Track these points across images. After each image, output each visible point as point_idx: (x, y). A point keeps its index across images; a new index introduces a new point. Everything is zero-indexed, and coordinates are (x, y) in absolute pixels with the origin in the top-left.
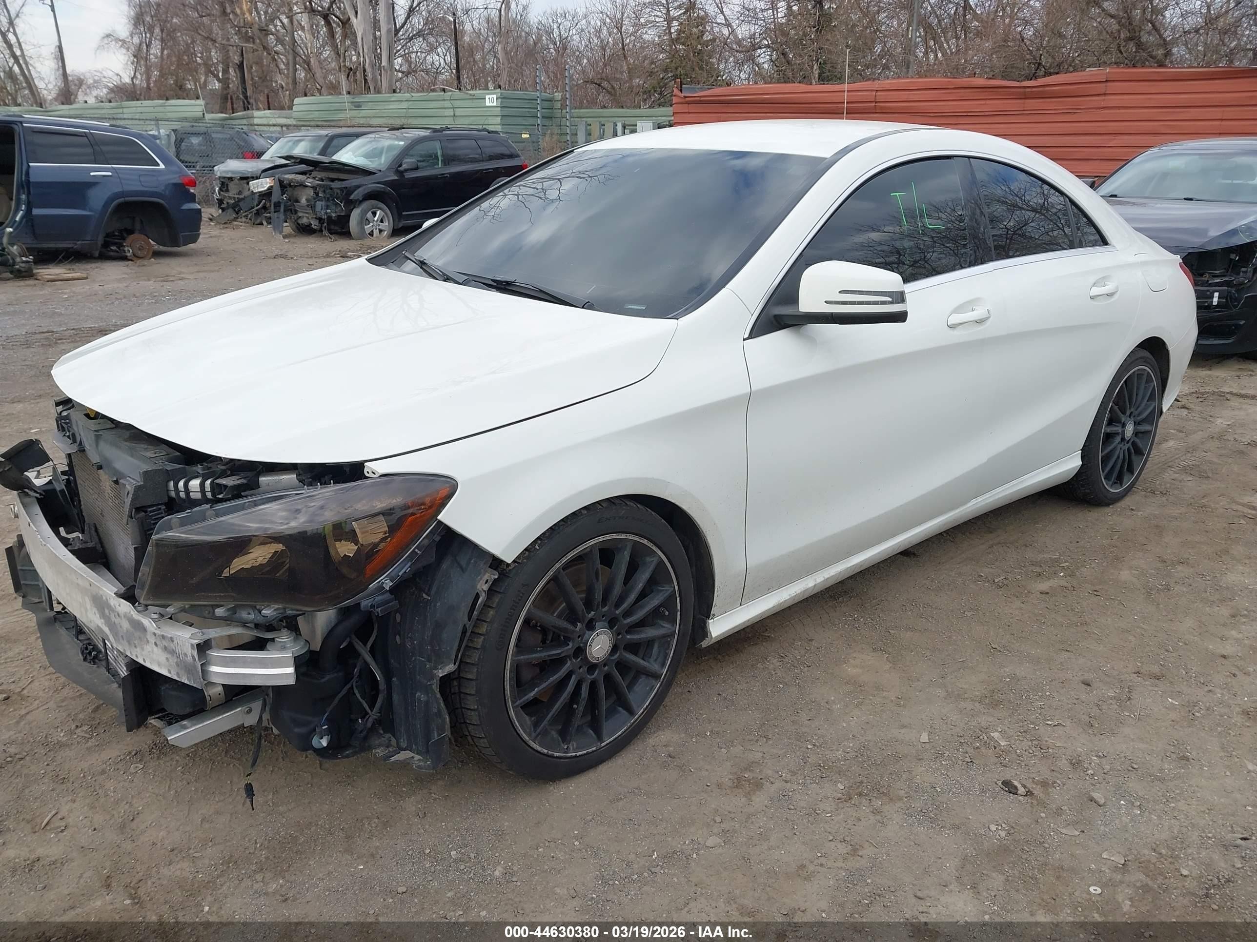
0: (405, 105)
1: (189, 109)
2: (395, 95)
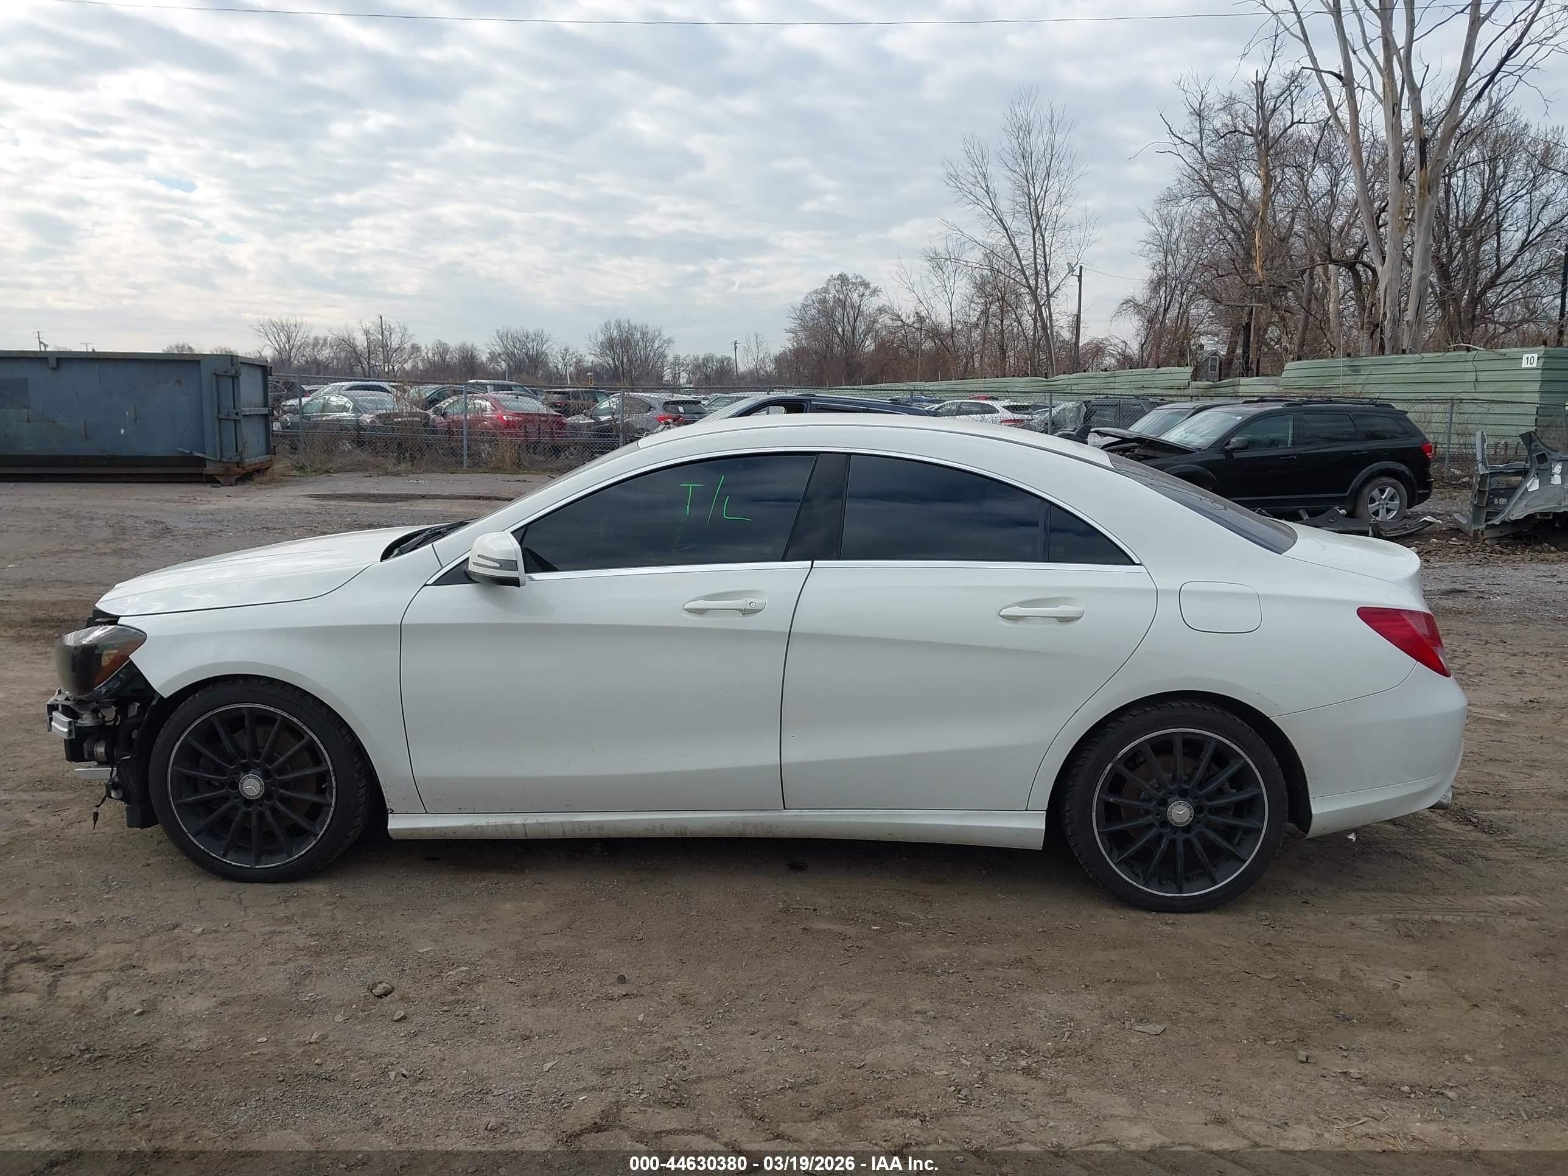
0: (1413, 368)
1: (1169, 377)
2: (1404, 356)
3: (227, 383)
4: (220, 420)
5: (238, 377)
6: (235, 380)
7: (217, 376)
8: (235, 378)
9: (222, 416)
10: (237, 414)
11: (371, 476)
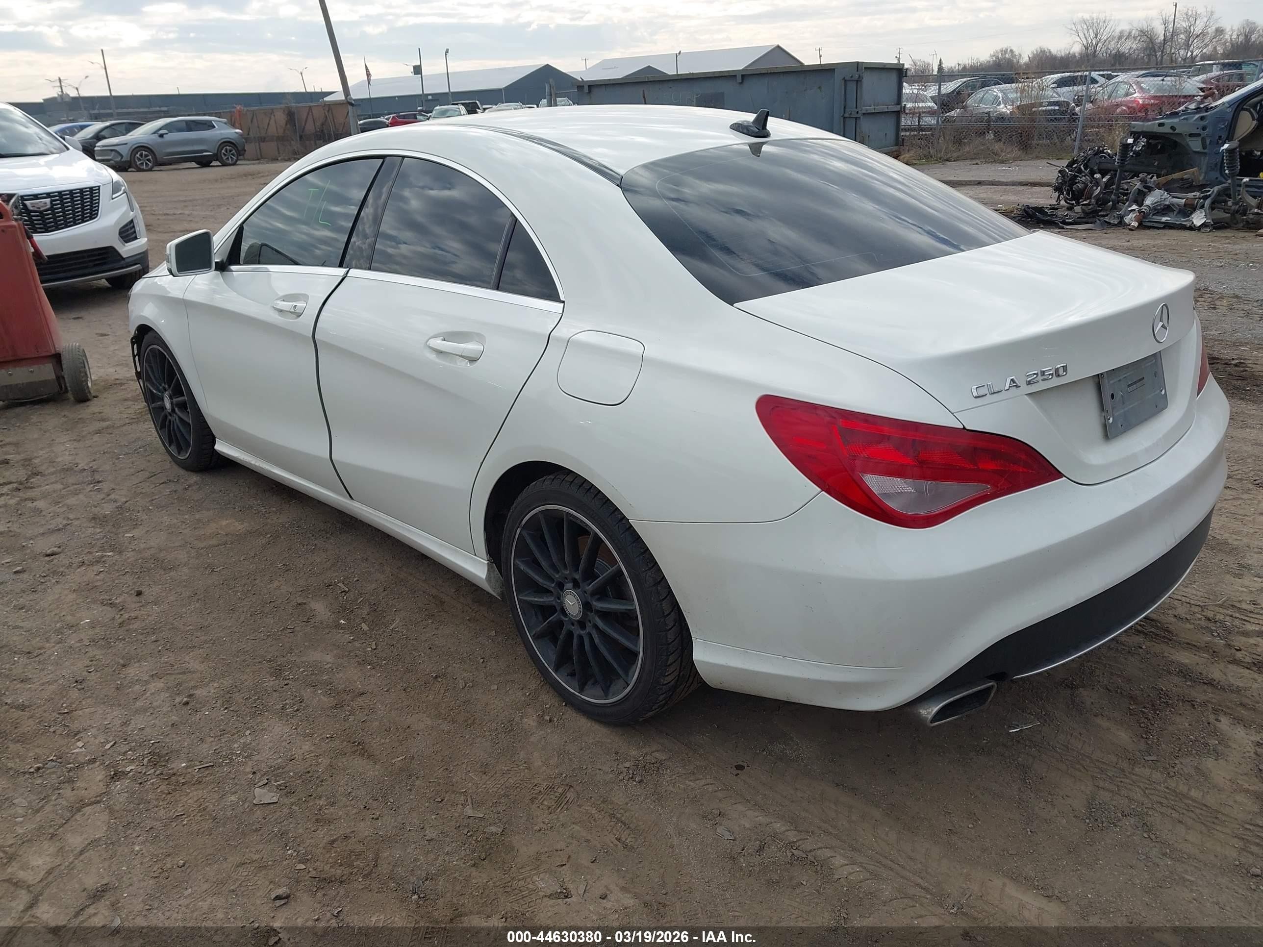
3: (852, 86)
4: (845, 118)
5: (861, 81)
6: (859, 83)
7: (846, 81)
8: (858, 81)
9: (846, 115)
10: (858, 112)
11: (977, 164)
